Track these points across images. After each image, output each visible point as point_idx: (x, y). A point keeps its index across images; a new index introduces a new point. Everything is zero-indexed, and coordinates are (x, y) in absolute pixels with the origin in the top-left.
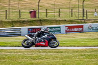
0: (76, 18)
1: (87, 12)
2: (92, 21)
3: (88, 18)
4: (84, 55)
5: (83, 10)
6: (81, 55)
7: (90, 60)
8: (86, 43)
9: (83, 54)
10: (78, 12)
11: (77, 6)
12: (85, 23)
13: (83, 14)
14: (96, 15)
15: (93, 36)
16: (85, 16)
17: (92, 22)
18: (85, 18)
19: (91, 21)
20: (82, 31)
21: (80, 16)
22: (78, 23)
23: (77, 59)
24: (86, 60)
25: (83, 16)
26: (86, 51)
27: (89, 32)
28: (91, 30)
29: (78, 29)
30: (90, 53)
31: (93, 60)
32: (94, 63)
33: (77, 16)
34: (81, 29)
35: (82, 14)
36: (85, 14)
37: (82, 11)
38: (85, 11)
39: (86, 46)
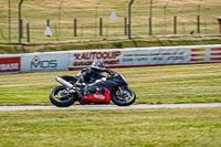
0: (4, 41)
1: (28, 28)
2: (41, 47)
3: (32, 42)
4: (21, 125)
5: (21, 22)
6: (16, 125)
7: (36, 135)
8: (27, 96)
9: (19, 122)
10: (10, 28)
11: (6, 14)
12: (24, 51)
13: (21, 33)
14: (50, 34)
15: (42, 80)
16: (25, 35)
17: (41, 51)
18: (24, 41)
19: (37, 48)
20: (18, 71)
21: (12, 35)
22: (9, 51)
23: (6, 134)
24: (26, 135)
25: (21, 37)
26: (26, 115)
27: (33, 71)
28: (38, 67)
29: (8, 67)
30: (35, 121)
31: (42, 135)
32: (44, 141)
33: (7, 36)
34: (15, 66)
35: (18, 30)
36: (25, 30)
37: (17, 25)
38: (24, 24)
39: (26, 105)
